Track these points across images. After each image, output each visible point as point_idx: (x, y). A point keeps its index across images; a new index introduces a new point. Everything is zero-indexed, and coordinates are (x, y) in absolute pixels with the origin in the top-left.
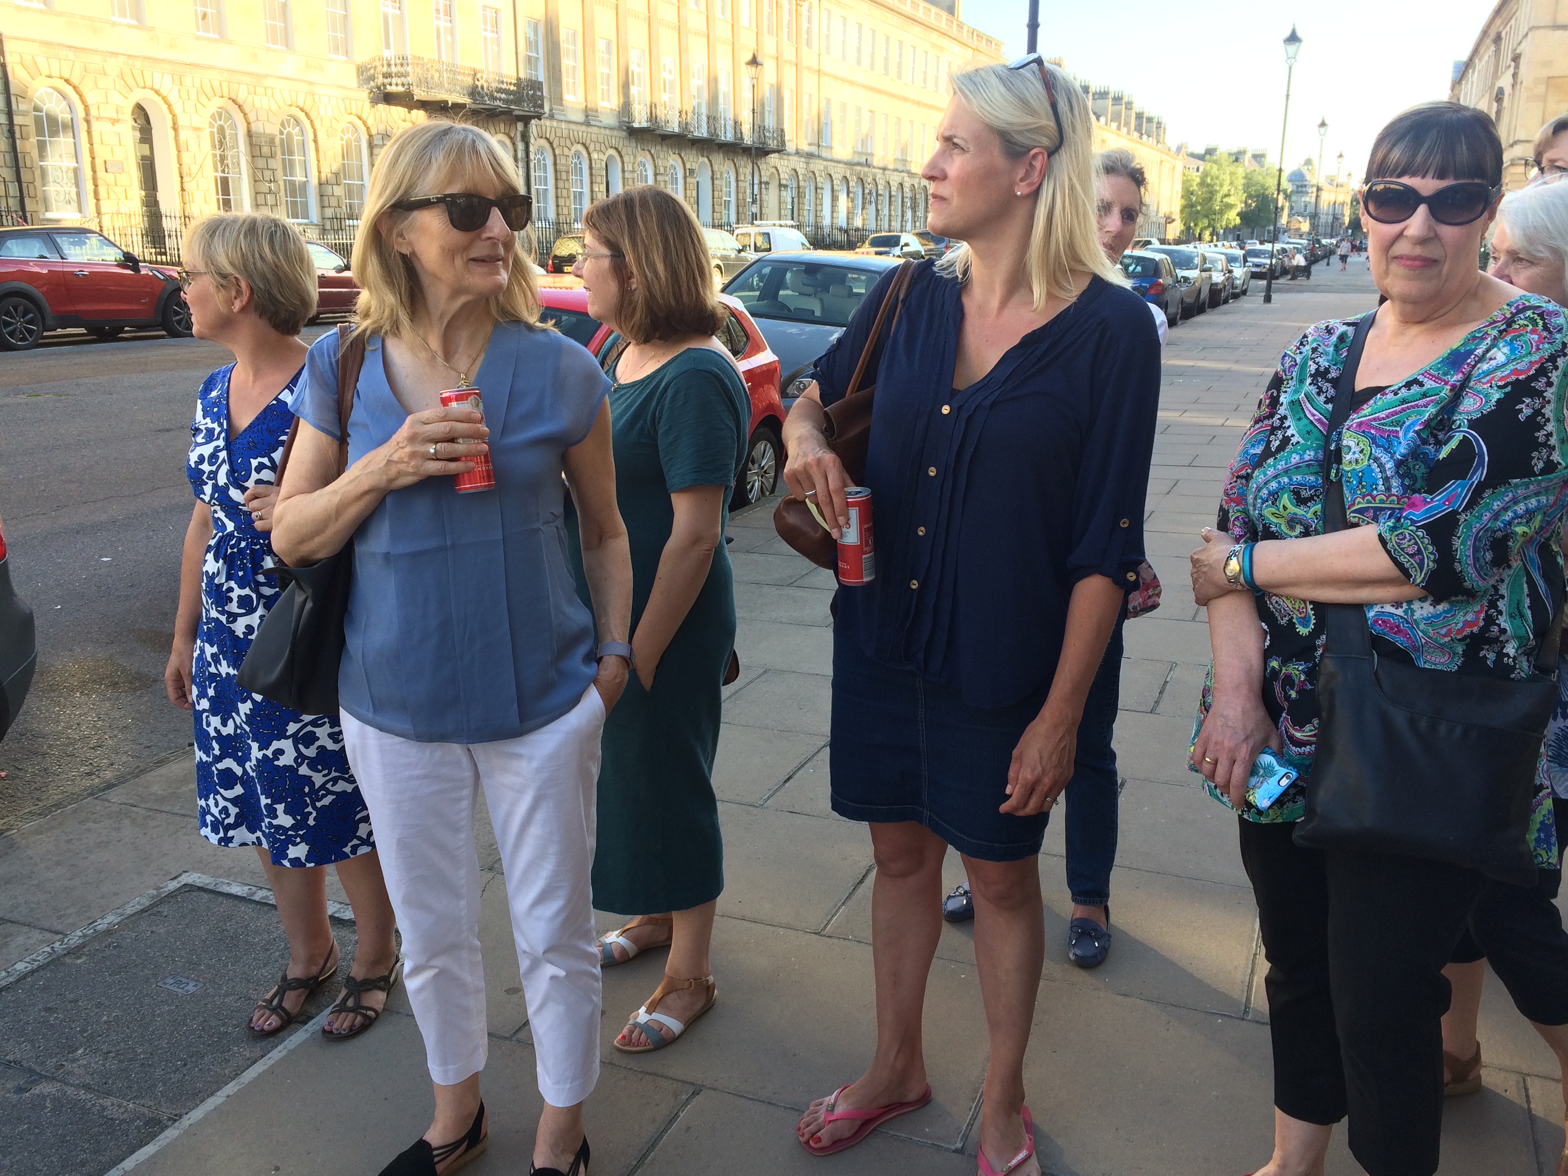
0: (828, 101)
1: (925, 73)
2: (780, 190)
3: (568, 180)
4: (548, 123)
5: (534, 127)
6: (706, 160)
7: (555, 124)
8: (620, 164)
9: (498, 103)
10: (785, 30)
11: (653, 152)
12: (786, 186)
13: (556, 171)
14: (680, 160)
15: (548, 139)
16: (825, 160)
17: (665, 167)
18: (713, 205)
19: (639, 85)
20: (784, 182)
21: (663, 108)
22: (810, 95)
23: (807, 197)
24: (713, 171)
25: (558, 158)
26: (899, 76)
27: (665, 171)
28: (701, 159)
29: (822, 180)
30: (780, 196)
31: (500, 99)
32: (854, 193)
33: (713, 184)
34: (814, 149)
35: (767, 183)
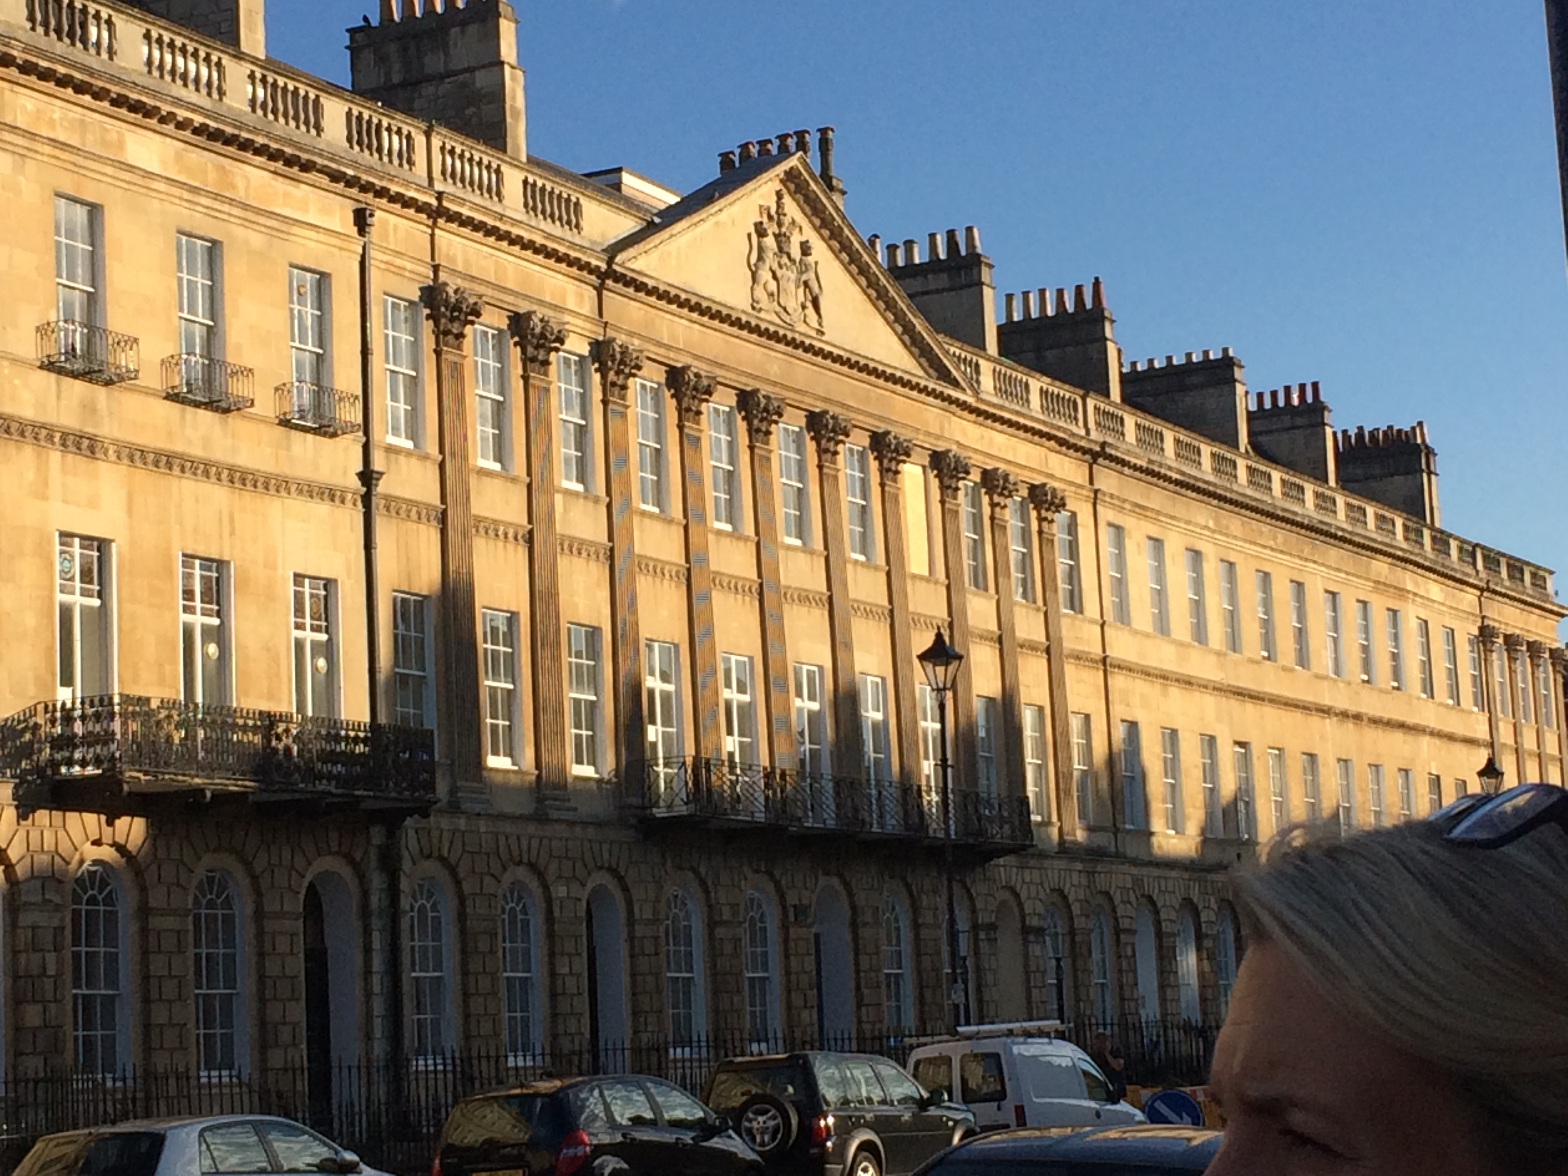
0: (1133, 727)
1: (1365, 649)
2: (1026, 943)
3: (493, 952)
4: (445, 823)
5: (411, 833)
6: (835, 881)
7: (462, 823)
8: (622, 907)
9: (323, 785)
10: (1016, 575)
11: (703, 870)
12: (1040, 932)
13: (463, 932)
14: (770, 887)
15: (442, 859)
16: (1135, 862)
17: (734, 907)
18: (858, 988)
19: (666, 722)
20: (1034, 922)
21: (726, 770)
22: (1087, 717)
23: (1096, 956)
24: (853, 908)
25: (469, 902)
26: (1303, 660)
27: (735, 913)
28: (823, 881)
29: (1130, 911)
30: (1026, 956)
31: (330, 777)
32: (1215, 938)
33: (856, 938)
34: (1104, 840)
35: (992, 927)
